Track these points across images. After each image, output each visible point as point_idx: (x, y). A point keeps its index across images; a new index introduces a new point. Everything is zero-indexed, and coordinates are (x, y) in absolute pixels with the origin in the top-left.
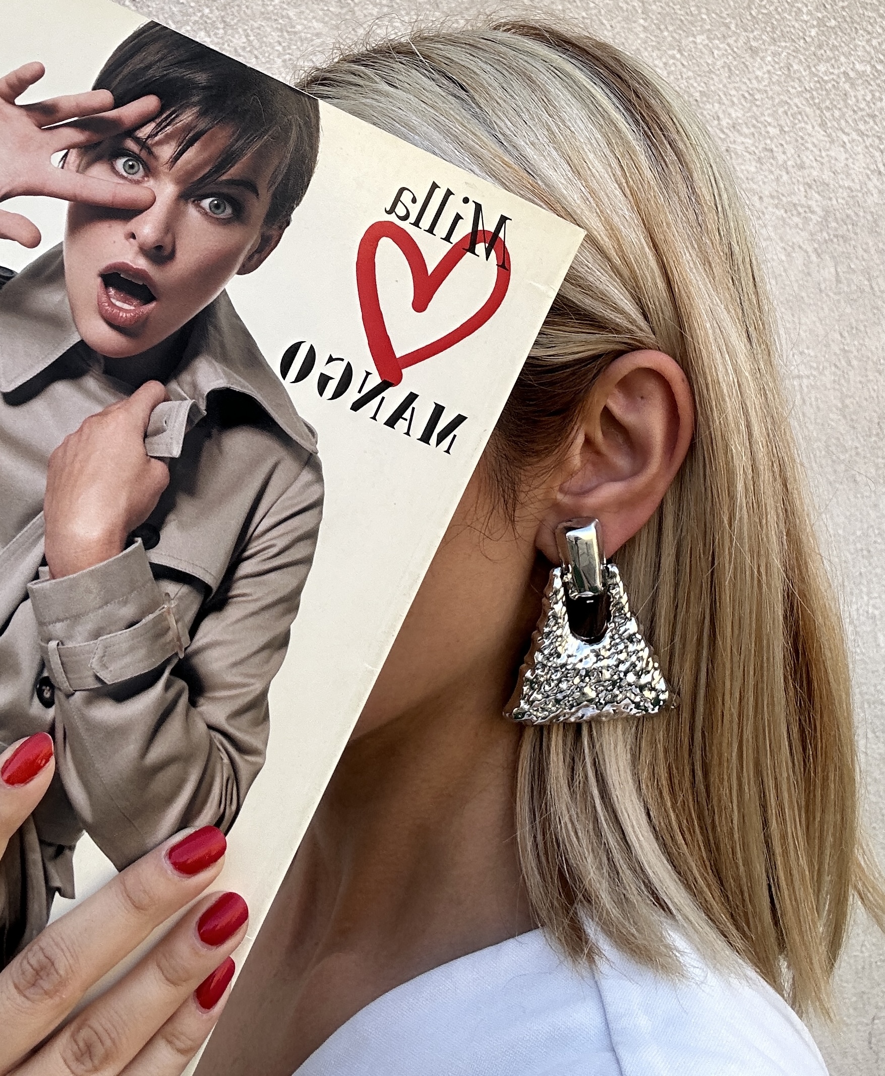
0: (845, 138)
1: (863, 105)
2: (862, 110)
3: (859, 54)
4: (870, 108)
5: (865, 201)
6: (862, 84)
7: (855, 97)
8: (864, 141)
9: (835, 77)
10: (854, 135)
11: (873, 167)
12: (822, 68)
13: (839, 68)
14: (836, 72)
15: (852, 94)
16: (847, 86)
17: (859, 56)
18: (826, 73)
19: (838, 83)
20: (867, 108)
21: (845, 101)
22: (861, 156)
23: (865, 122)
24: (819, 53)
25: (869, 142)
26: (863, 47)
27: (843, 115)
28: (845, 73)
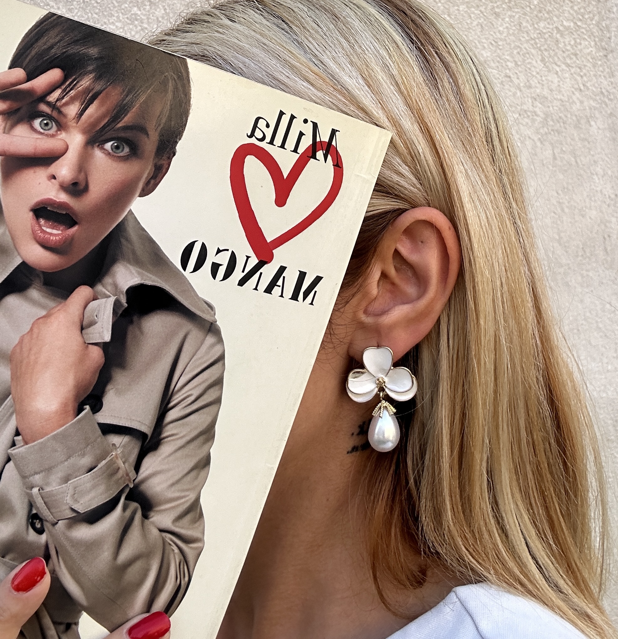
0: (558, 69)
1: (569, 48)
2: (568, 50)
3: (566, 15)
4: (573, 49)
5: (571, 108)
6: (568, 34)
7: (564, 42)
8: (570, 70)
9: (550, 30)
10: (564, 67)
11: (576, 86)
12: (542, 24)
13: (553, 25)
14: (551, 27)
15: (562, 41)
16: (558, 36)
17: (565, 16)
18: (544, 28)
19: (552, 34)
20: (571, 49)
21: (557, 45)
22: (569, 79)
23: (571, 59)
24: (540, 15)
25: (573, 70)
26: (569, 11)
27: (556, 54)
28: (556, 28)
